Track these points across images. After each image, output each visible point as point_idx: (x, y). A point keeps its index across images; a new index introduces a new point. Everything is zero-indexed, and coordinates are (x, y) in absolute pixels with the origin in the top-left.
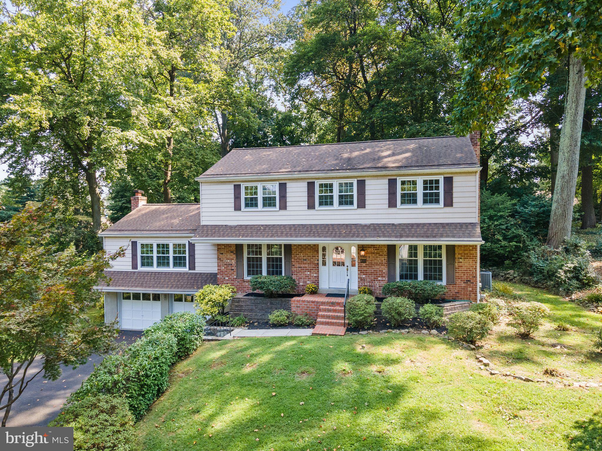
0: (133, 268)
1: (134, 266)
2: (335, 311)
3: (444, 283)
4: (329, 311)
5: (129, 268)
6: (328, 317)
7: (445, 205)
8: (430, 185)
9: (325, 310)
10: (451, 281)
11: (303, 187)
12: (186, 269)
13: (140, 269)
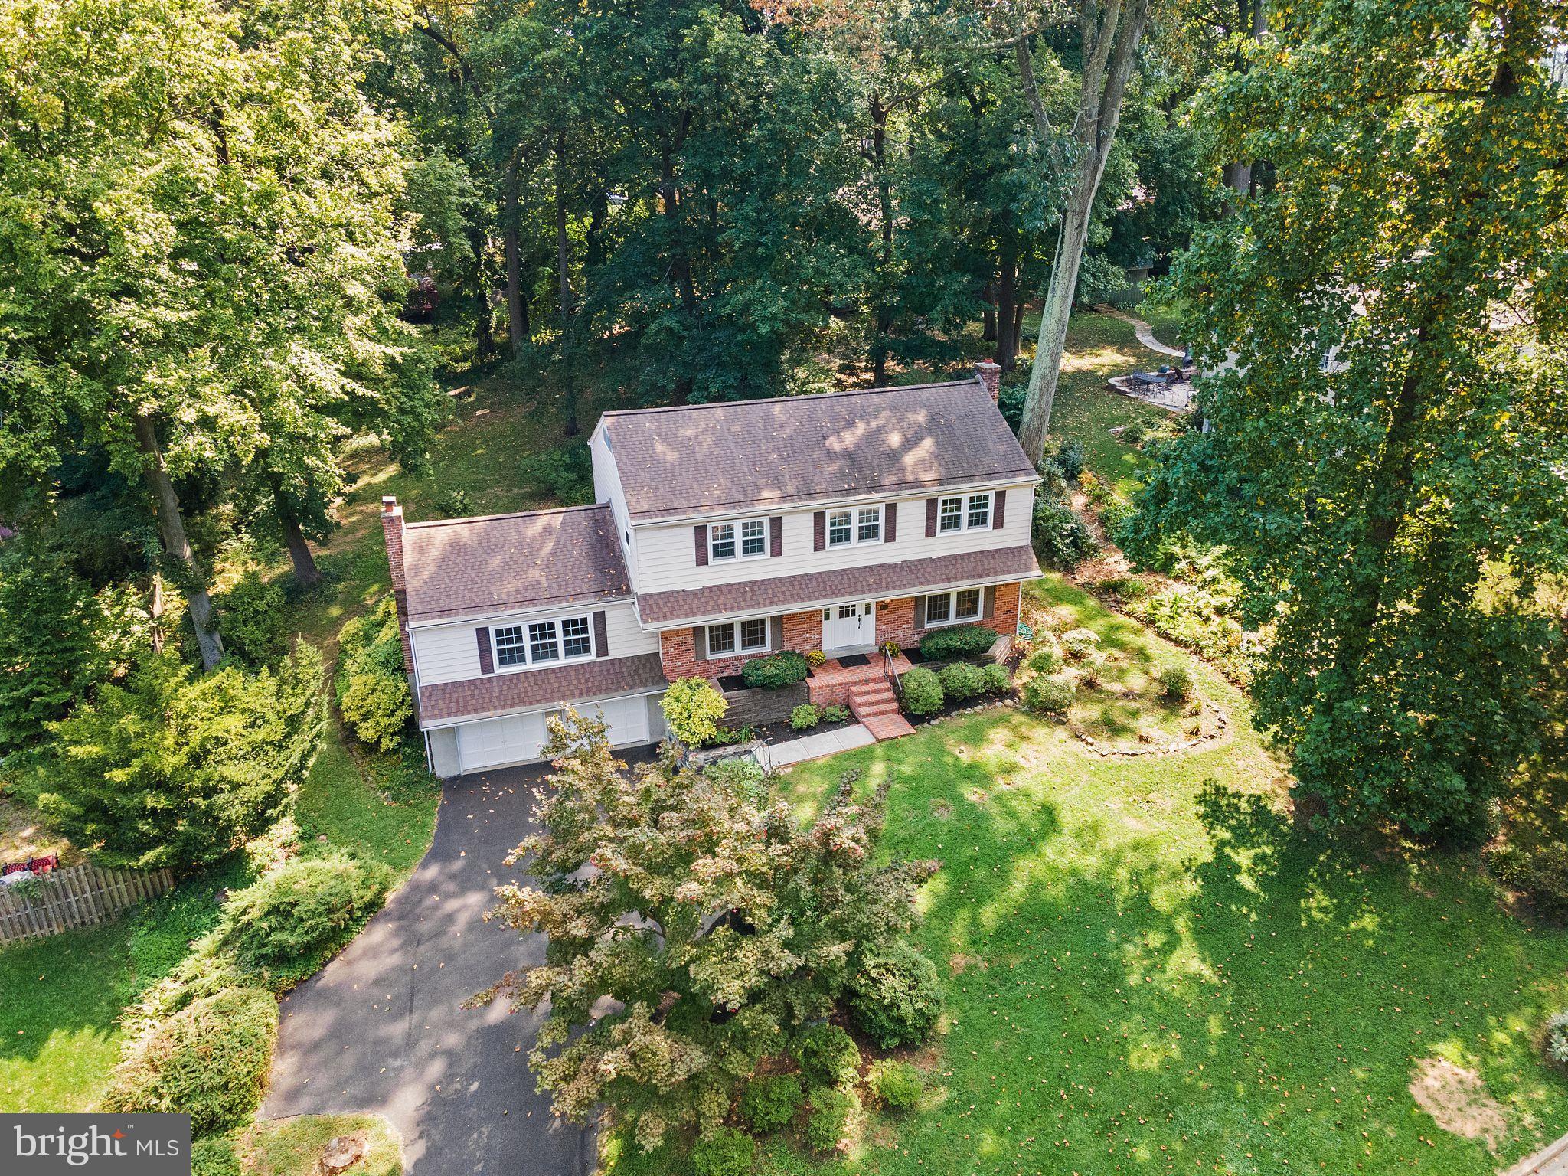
0: (483, 672)
1: (487, 667)
2: (874, 692)
3: (980, 617)
4: (867, 693)
5: (476, 674)
6: (871, 704)
7: (995, 527)
8: (978, 502)
9: (861, 694)
10: (989, 613)
11: (809, 521)
12: (592, 657)
13: (499, 671)
